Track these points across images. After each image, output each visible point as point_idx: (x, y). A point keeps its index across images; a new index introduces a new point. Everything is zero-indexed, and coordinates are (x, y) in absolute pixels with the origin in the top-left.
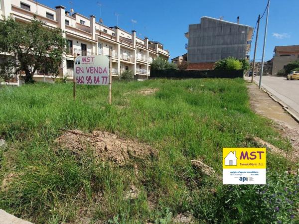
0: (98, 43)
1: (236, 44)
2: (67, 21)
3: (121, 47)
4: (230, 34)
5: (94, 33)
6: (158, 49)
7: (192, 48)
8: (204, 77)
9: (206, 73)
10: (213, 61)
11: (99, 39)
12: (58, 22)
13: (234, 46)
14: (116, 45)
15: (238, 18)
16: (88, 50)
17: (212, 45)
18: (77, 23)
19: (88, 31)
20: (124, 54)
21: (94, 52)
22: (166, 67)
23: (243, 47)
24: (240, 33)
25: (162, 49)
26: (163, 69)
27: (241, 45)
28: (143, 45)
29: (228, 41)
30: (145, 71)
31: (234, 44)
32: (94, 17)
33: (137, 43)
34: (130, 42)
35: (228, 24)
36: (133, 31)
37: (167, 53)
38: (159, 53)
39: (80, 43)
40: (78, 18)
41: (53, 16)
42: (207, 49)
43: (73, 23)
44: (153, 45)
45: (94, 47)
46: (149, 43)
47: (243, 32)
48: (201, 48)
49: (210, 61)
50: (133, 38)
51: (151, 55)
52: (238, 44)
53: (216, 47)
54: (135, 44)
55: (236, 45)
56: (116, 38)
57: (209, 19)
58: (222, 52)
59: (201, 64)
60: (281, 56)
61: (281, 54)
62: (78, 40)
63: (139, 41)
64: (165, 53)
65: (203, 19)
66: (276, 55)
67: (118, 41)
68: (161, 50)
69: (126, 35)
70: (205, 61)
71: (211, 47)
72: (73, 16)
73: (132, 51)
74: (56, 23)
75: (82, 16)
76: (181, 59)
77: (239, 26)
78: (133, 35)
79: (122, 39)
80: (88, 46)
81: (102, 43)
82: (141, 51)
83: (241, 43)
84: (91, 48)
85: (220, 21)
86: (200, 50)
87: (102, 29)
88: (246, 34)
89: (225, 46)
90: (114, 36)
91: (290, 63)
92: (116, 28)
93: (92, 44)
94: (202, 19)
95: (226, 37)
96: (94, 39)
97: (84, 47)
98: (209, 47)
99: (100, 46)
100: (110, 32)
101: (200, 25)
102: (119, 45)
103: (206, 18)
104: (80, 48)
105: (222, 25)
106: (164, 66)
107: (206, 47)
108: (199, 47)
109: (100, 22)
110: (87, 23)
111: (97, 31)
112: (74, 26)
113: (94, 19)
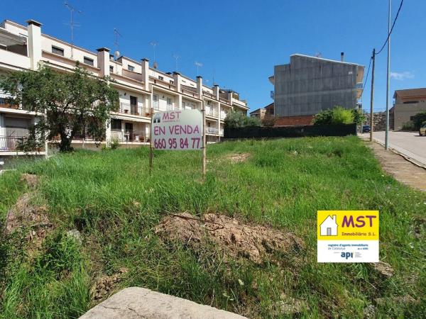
0: (152, 94)
1: (342, 89)
2: (111, 68)
3: (183, 98)
4: (332, 76)
5: (147, 81)
6: (233, 100)
7: (280, 97)
8: (300, 136)
9: (302, 130)
10: (311, 113)
11: (155, 89)
12: (100, 69)
13: (338, 91)
14: (176, 97)
15: (342, 54)
16: (140, 104)
17: (308, 91)
18: (123, 70)
19: (139, 79)
20: (186, 107)
21: (147, 106)
22: (245, 123)
23: (352, 93)
24: (346, 75)
25: (238, 99)
26: (242, 126)
27: (349, 91)
28: (212, 95)
29: (331, 85)
30: (215, 130)
31: (339, 89)
32: (147, 61)
33: (203, 92)
34: (195, 91)
35: (329, 63)
36: (199, 77)
37: (244, 104)
38: (233, 105)
39: (128, 95)
40: (126, 63)
41: (92, 61)
42: (301, 97)
43: (118, 70)
44: (226, 95)
45: (147, 101)
46: (220, 92)
47: (350, 73)
48: (293, 96)
49: (306, 113)
50: (199, 86)
51: (223, 107)
52: (345, 88)
53: (314, 93)
54: (201, 94)
55: (342, 91)
56: (176, 87)
57: (301, 57)
58: (322, 100)
59: (294, 117)
60: (405, 103)
61: (405, 101)
62: (126, 91)
63: (206, 89)
64: (241, 104)
65: (294, 58)
66: (397, 103)
67: (179, 91)
68: (237, 101)
69: (188, 83)
70: (299, 113)
71: (306, 94)
72: (119, 60)
73: (197, 103)
74: (98, 70)
75: (130, 61)
76: (263, 112)
77: (345, 65)
78: (198, 83)
79: (184, 88)
80: (139, 99)
81: (158, 94)
82: (209, 102)
83: (349, 88)
84: (143, 102)
85: (317, 60)
86: (291, 99)
87: (156, 75)
88: (355, 75)
89: (326, 93)
90: (173, 84)
91: (420, 112)
92: (176, 74)
93: (144, 96)
94: (292, 57)
95: (327, 80)
96: (147, 89)
97: (134, 101)
98: (302, 95)
99: (156, 98)
100: (167, 79)
101: (290, 65)
102: (181, 96)
103: (298, 56)
104: (128, 102)
105: (320, 64)
106: (243, 122)
107: (300, 95)
108: (289, 96)
109: (154, 68)
110: (138, 69)
111: (151, 78)
112: (120, 74)
113: (147, 64)
